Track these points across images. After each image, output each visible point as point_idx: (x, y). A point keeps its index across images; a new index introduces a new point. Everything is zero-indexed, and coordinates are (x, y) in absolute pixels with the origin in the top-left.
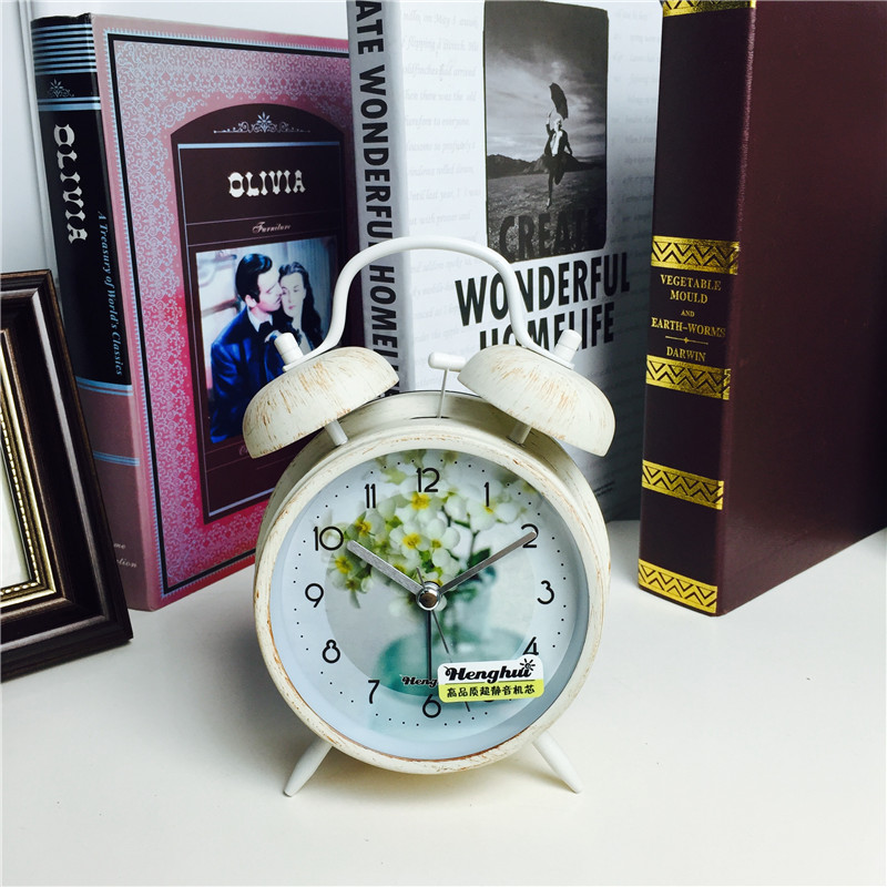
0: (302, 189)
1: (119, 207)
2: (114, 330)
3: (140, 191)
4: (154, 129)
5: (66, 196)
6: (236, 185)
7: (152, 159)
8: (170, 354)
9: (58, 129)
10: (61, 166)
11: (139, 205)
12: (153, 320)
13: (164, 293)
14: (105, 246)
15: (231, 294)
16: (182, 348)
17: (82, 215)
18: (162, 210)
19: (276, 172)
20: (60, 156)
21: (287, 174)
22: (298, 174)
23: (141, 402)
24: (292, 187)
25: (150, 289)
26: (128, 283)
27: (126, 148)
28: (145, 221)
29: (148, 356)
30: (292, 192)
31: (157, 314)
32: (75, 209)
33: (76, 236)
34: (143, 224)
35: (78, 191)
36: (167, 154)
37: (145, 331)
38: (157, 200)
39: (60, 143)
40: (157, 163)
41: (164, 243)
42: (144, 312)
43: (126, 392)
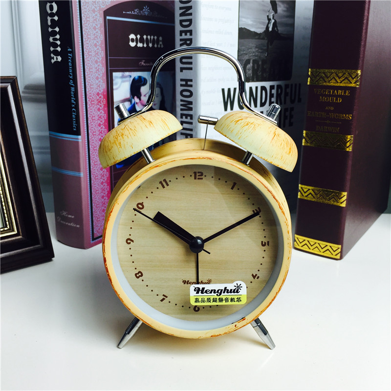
0: (162, 46)
1: (78, 45)
2: (73, 108)
3: (88, 38)
4: (96, 7)
5: (51, 39)
6: (133, 40)
7: (94, 22)
8: (99, 122)
9: (48, 4)
10: (49, 23)
11: (87, 45)
12: (92, 104)
13: (98, 91)
14: (70, 64)
15: (127, 95)
16: (105, 120)
17: (59, 49)
18: (98, 49)
19: (151, 36)
20: (49, 19)
21: (156, 37)
22: (161, 38)
23: (85, 145)
24: (157, 45)
25: (91, 88)
26: (81, 83)
27: (82, 15)
28: (90, 54)
29: (89, 122)
30: (157, 47)
31: (94, 101)
32: (56, 46)
33: (55, 60)
34: (89, 55)
35: (58, 37)
36: (101, 21)
37: (88, 109)
38: (96, 44)
39: (49, 12)
40: (97, 25)
41: (99, 66)
42: (88, 100)
43: (78, 139)
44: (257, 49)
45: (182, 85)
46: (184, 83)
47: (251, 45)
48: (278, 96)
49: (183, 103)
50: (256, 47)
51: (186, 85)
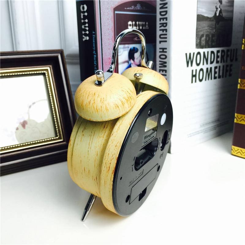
0: (148, 28)
1: (98, 30)
2: (95, 67)
5: (83, 27)
6: (130, 25)
7: (108, 16)
9: (82, 6)
10: (82, 17)
11: (104, 29)
12: (106, 65)
14: (94, 41)
17: (87, 32)
18: (110, 32)
19: (141, 22)
20: (82, 14)
21: (144, 23)
22: (147, 23)
24: (145, 27)
25: (106, 55)
27: (101, 12)
30: (145, 29)
31: (107, 63)
32: (85, 30)
33: (85, 39)
34: (105, 35)
35: (87, 25)
36: (112, 14)
37: (104, 68)
38: (109, 29)
39: (82, 10)
41: (110, 41)
42: (103, 62)
44: (208, 28)
45: (160, 52)
46: (161, 50)
47: (205, 25)
48: (222, 57)
49: (161, 63)
50: (208, 26)
51: (163, 52)
